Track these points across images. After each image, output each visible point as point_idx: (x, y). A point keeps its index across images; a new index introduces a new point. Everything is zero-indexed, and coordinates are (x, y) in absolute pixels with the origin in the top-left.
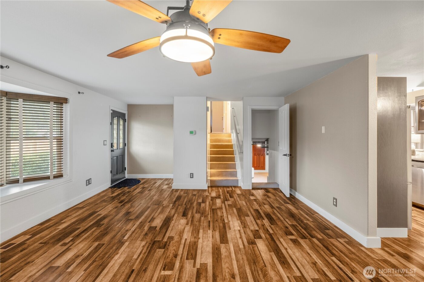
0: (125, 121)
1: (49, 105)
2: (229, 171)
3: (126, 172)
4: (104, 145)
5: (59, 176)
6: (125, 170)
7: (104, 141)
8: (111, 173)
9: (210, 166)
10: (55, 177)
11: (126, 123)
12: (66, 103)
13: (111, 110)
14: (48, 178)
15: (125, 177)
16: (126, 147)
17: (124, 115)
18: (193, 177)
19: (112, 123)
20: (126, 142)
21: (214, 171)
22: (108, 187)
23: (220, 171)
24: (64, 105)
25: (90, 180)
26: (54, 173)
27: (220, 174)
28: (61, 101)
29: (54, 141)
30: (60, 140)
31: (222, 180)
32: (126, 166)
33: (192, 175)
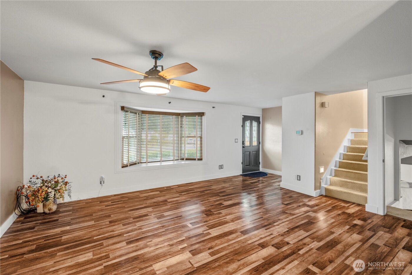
0: (259, 123)
1: (196, 118)
2: (357, 183)
3: (261, 166)
4: (235, 142)
5: (201, 159)
6: (260, 164)
7: (235, 139)
8: (242, 164)
9: (335, 172)
10: (198, 160)
11: (261, 125)
12: (204, 115)
13: (243, 116)
14: (195, 159)
15: (259, 170)
16: (261, 145)
17: (259, 118)
18: (300, 180)
19: (243, 126)
20: (261, 141)
21: (336, 179)
22: (239, 174)
23: (344, 181)
24: (203, 117)
25: (222, 166)
26: (198, 157)
27: (343, 184)
28: (201, 114)
29: (198, 138)
30: (201, 138)
31: (341, 192)
32: (261, 161)
33: (299, 178)
